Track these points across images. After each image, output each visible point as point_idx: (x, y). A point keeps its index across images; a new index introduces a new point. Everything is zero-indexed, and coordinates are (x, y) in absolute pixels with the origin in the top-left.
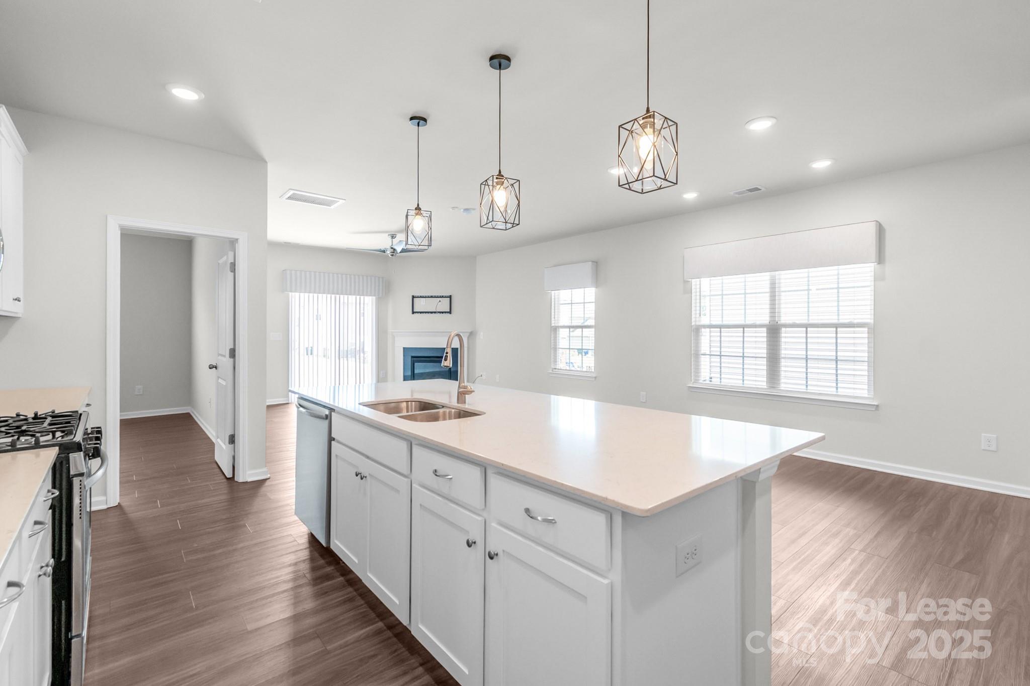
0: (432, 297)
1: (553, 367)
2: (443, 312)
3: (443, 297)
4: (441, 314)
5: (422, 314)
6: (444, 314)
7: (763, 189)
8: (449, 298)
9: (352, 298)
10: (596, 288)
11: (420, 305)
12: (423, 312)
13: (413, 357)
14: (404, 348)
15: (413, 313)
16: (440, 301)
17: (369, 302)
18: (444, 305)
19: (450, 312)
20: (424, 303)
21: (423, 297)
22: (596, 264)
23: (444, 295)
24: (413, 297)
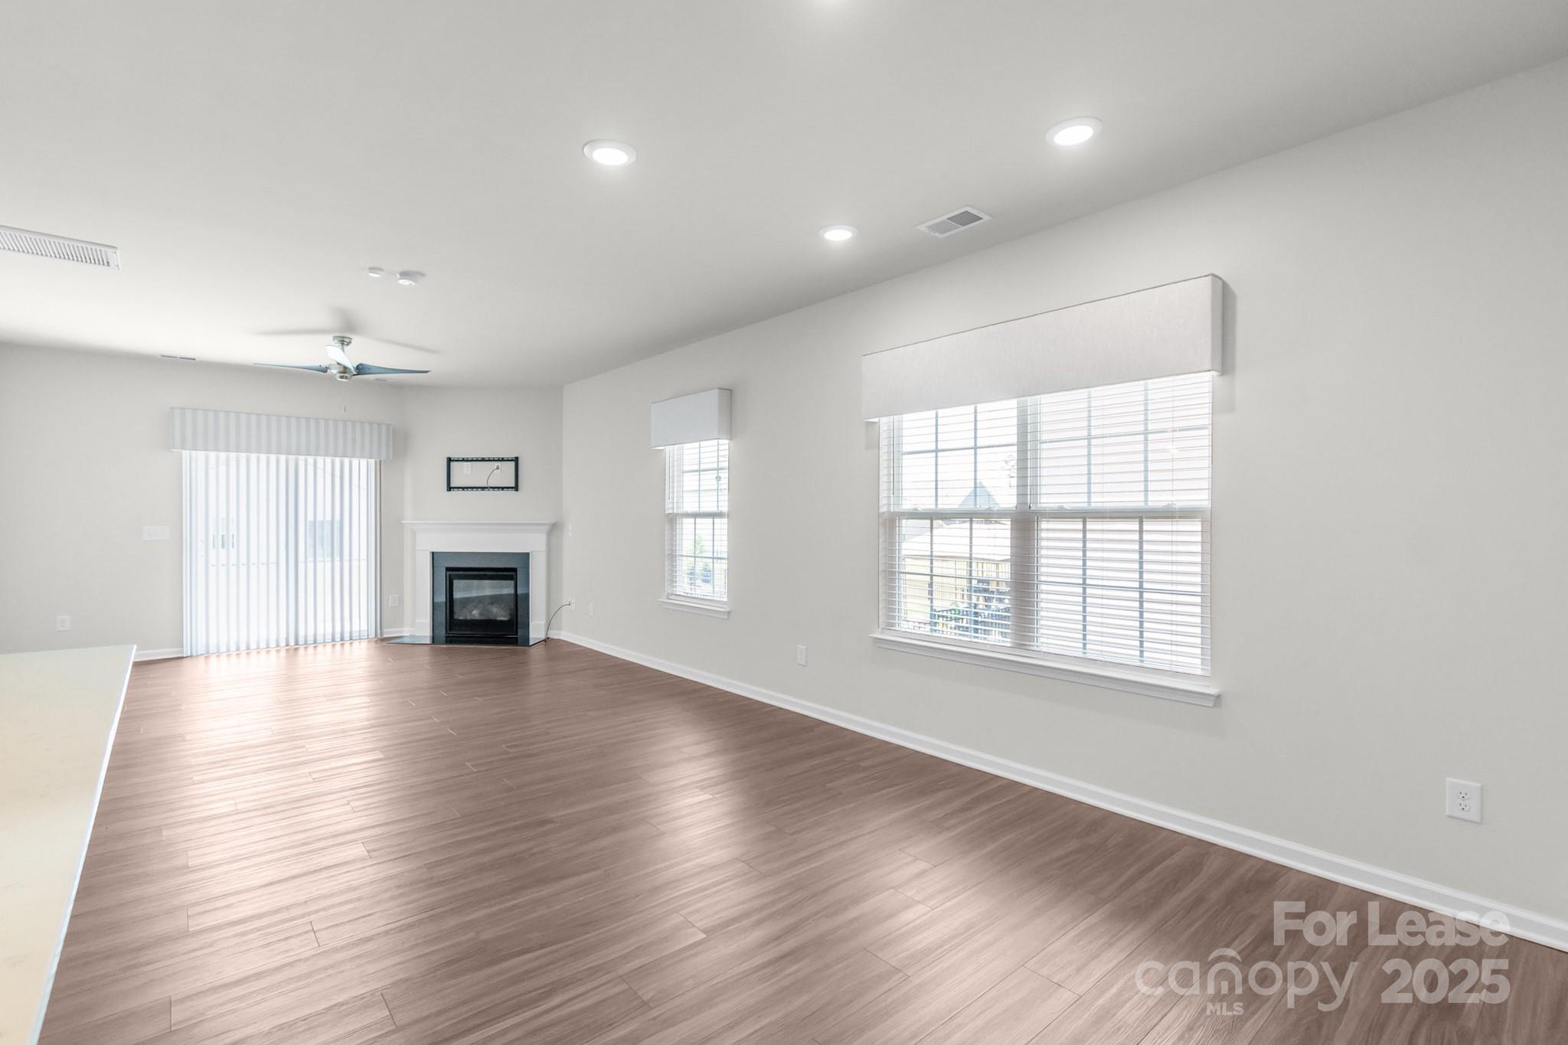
0: (483, 460)
1: (668, 590)
2: (503, 488)
3: (503, 460)
4: (501, 492)
5: (465, 492)
6: (505, 492)
7: (986, 218)
8: (513, 463)
9: (324, 462)
10: (731, 439)
11: (463, 474)
12: (467, 488)
13: (448, 569)
14: (433, 553)
15: (450, 489)
16: (498, 468)
17: (362, 469)
18: (504, 475)
19: (516, 488)
20: (469, 472)
21: (467, 461)
22: (729, 395)
23: (505, 456)
24: (450, 460)
